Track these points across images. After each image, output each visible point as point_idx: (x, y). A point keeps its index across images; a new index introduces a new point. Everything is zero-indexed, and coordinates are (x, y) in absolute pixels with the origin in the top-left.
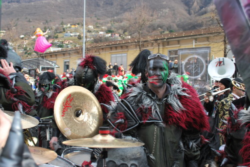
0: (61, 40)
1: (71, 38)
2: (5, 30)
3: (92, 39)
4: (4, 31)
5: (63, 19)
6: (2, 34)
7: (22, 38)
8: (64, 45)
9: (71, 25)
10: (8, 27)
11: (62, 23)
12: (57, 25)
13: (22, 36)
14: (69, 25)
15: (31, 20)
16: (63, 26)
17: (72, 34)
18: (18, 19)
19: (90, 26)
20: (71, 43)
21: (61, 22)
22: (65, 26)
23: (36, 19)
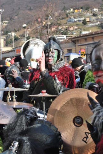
0: (65, 27)
1: (75, 24)
2: (7, 20)
3: (99, 23)
4: (7, 22)
5: (64, 4)
6: (5, 24)
7: (25, 27)
8: (69, 31)
9: (74, 9)
10: (10, 17)
11: (64, 9)
12: (59, 11)
13: (24, 25)
14: (72, 10)
15: (32, 8)
16: (65, 12)
17: (75, 20)
18: (19, 8)
19: (95, 9)
20: (76, 29)
21: (63, 7)
22: (67, 11)
23: (37, 7)
